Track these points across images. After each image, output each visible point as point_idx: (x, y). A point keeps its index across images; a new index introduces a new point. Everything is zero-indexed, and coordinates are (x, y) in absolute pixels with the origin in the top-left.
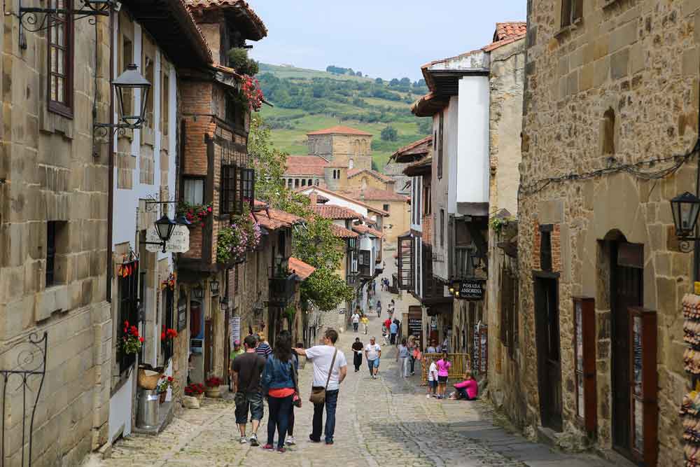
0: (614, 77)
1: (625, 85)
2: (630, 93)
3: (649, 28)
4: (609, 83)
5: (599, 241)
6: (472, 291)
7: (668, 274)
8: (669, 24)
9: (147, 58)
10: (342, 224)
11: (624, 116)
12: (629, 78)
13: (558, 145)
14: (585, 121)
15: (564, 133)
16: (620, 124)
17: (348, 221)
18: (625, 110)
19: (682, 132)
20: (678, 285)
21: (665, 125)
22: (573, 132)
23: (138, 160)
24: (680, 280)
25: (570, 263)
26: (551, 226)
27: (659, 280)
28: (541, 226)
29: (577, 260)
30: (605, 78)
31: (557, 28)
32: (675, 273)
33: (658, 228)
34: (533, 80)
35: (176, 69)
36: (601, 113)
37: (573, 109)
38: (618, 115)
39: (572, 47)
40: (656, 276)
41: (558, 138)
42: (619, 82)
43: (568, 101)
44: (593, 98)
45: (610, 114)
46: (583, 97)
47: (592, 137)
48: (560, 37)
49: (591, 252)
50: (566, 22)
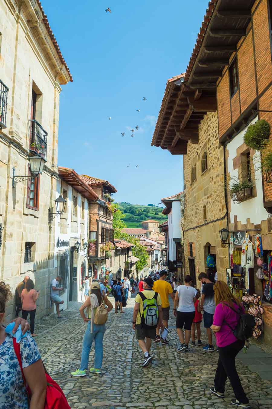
0: (205, 196)
1: (208, 197)
2: (209, 200)
3: (212, 179)
4: (204, 197)
5: (204, 246)
6: (180, 265)
7: (222, 256)
8: (218, 177)
9: (74, 197)
10: (149, 247)
11: (208, 207)
12: (209, 195)
13: (193, 217)
14: (199, 210)
15: (194, 213)
16: (208, 209)
17: (151, 246)
18: (209, 205)
19: (223, 210)
20: (225, 259)
21: (219, 208)
22: (196, 213)
23: (70, 225)
24: (225, 257)
25: (197, 254)
26: (192, 242)
27: (220, 258)
28: (190, 243)
29: (199, 252)
30: (203, 196)
31: (191, 183)
32: (224, 255)
33: (219, 240)
34: (186, 199)
35: (88, 201)
36: (203, 207)
37: (196, 206)
38: (207, 207)
39: (194, 188)
40: (219, 256)
41: (193, 215)
42: (206, 197)
43: (194, 204)
44: (200, 202)
45: (205, 207)
46: (198, 203)
47: (201, 214)
48: (191, 185)
49: (202, 249)
50: (193, 181)
